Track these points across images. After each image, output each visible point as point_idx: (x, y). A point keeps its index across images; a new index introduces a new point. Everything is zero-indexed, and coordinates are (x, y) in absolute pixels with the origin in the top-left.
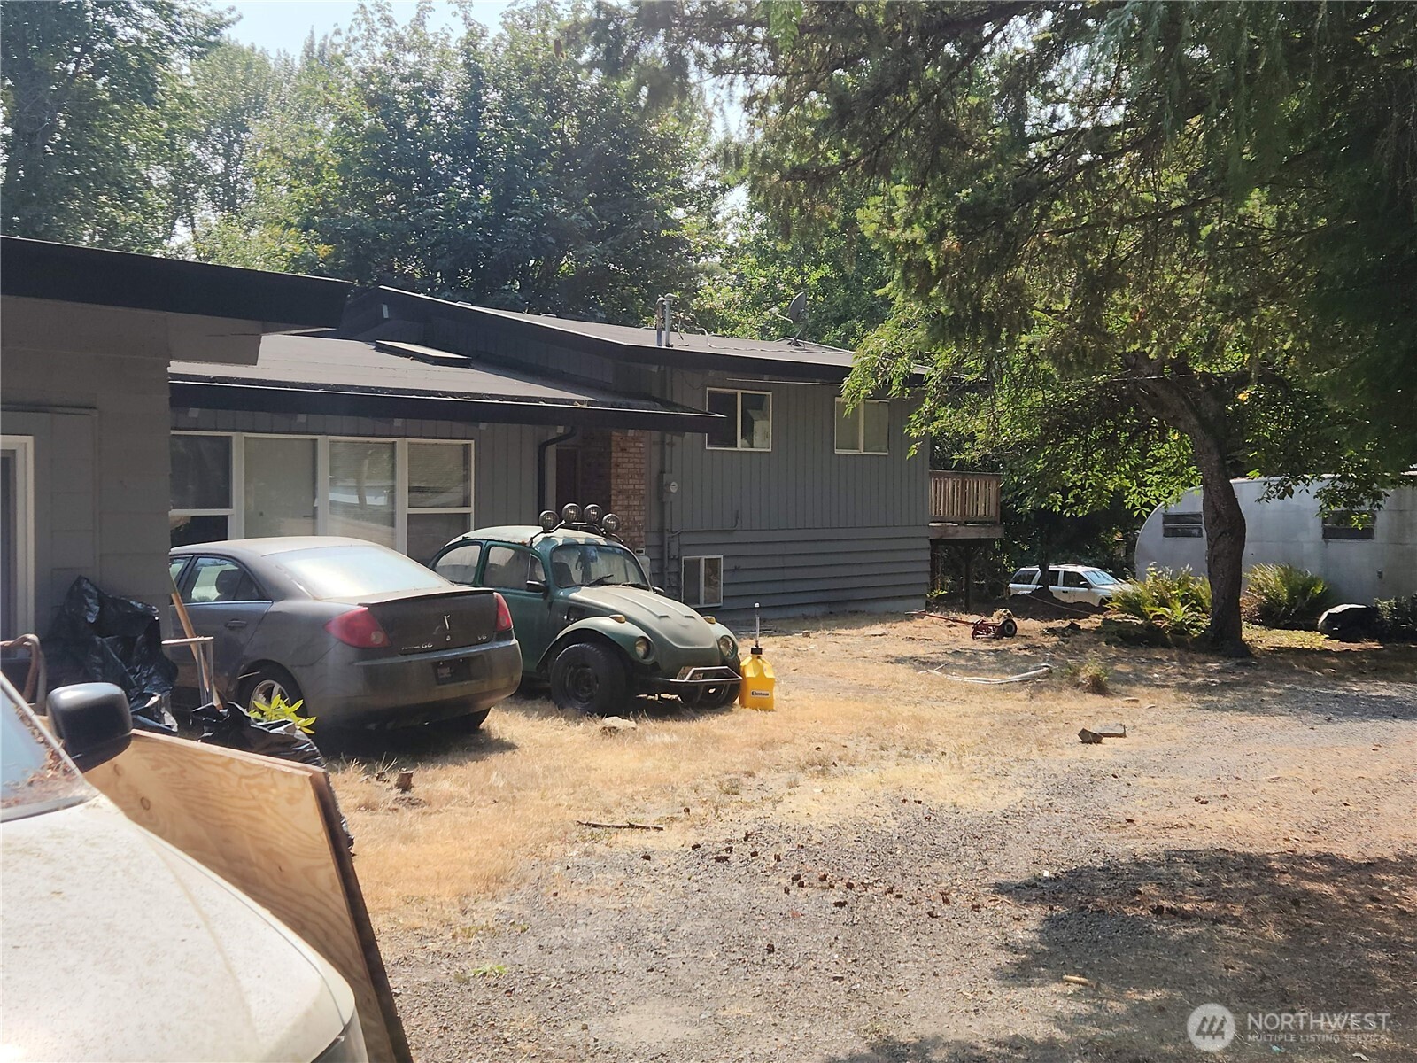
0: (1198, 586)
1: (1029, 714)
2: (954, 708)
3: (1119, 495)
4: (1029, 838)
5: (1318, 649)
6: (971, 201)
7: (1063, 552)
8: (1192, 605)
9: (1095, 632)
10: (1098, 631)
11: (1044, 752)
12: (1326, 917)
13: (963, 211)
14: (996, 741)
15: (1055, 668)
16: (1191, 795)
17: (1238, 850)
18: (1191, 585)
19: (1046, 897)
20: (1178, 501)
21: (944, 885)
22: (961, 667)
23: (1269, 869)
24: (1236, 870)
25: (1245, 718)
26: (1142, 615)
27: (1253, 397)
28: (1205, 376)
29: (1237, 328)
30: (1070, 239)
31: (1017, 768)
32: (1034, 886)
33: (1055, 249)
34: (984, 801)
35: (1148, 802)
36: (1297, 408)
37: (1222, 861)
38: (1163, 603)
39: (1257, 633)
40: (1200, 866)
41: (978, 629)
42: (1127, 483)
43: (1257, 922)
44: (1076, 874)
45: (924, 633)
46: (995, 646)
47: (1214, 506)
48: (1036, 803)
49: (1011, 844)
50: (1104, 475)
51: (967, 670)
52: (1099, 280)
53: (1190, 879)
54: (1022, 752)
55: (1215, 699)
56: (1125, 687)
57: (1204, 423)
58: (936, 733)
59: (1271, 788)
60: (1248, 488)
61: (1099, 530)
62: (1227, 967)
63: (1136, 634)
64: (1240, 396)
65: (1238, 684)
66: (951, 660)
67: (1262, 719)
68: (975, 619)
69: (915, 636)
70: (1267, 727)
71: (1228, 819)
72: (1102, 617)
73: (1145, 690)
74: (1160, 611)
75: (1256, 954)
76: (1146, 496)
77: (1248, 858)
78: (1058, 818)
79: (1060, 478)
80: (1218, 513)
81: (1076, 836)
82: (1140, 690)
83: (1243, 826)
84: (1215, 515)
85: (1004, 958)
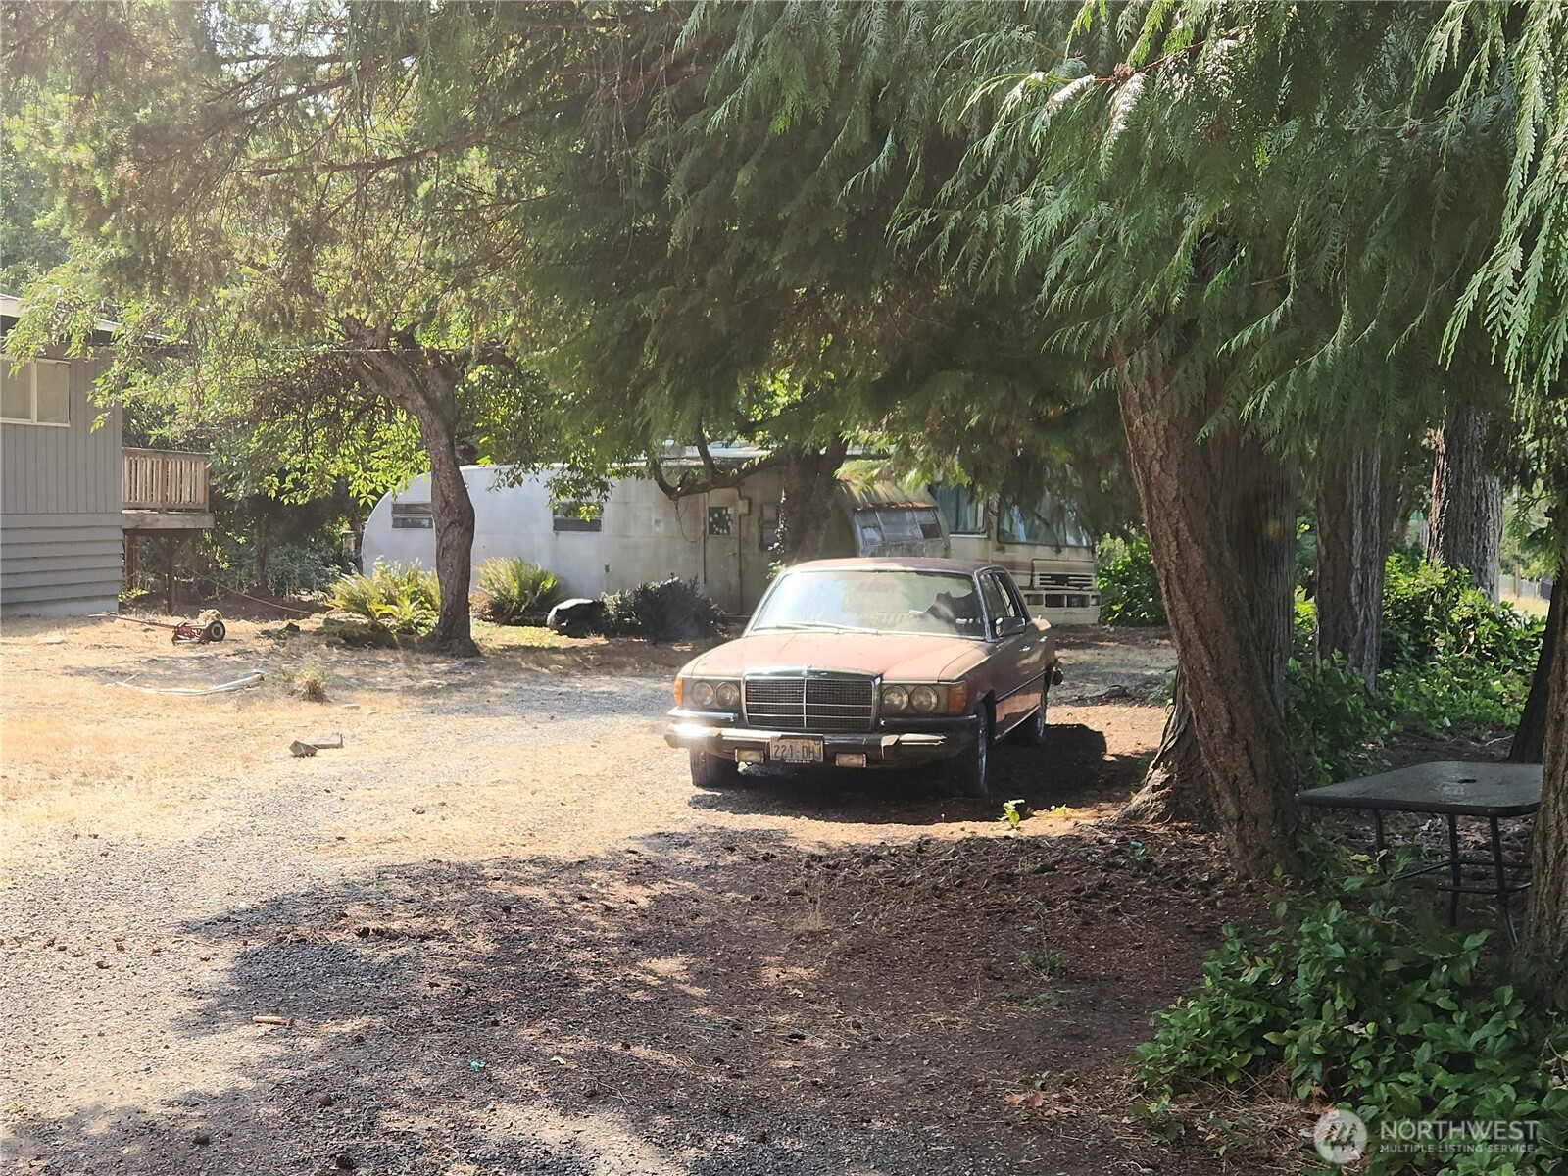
0: (428, 581)
1: (236, 728)
2: (146, 724)
3: (342, 482)
4: (225, 867)
5: (546, 646)
6: (150, 122)
7: (284, 544)
8: (421, 602)
9: (315, 634)
10: (318, 633)
11: (250, 770)
12: (535, 921)
13: (139, 134)
14: (195, 760)
15: (266, 674)
16: (409, 805)
17: (452, 860)
18: (421, 581)
19: (240, 931)
20: (406, 488)
21: (118, 929)
22: (157, 677)
23: (481, 877)
24: (449, 881)
25: (470, 721)
26: (369, 614)
27: (484, 379)
28: (433, 353)
29: (458, 298)
30: (273, 183)
31: (217, 790)
32: (227, 920)
33: (256, 192)
34: (177, 829)
35: (363, 817)
36: (527, 392)
37: (436, 873)
38: (391, 600)
39: (488, 631)
40: (412, 881)
41: (179, 633)
42: (352, 467)
43: (467, 935)
44: (277, 903)
45: (114, 639)
46: (201, 651)
47: (443, 495)
48: (236, 827)
49: (203, 876)
50: (327, 458)
51: (165, 681)
52: (306, 232)
53: (400, 895)
54: (224, 771)
55: (440, 701)
56: (346, 693)
57: (432, 403)
58: (122, 754)
59: (490, 792)
60: (478, 476)
61: (324, 521)
62: (432, 985)
63: (360, 634)
64: (470, 377)
65: (465, 685)
66: (145, 669)
67: (487, 721)
68: (176, 621)
69: (102, 644)
70: (491, 729)
71: (445, 828)
72: (324, 616)
73: (367, 696)
74: (387, 609)
75: (463, 968)
76: (372, 482)
77: (462, 868)
78: (259, 843)
79: (276, 460)
80: (447, 502)
81: (279, 859)
82: (362, 696)
83: (460, 834)
84: (443, 505)
85: (187, 1005)
